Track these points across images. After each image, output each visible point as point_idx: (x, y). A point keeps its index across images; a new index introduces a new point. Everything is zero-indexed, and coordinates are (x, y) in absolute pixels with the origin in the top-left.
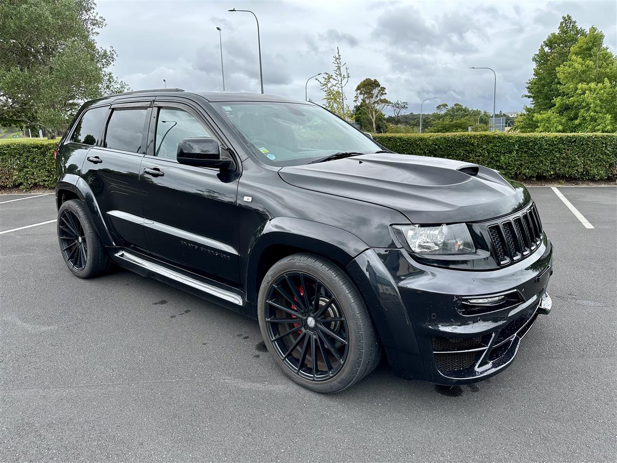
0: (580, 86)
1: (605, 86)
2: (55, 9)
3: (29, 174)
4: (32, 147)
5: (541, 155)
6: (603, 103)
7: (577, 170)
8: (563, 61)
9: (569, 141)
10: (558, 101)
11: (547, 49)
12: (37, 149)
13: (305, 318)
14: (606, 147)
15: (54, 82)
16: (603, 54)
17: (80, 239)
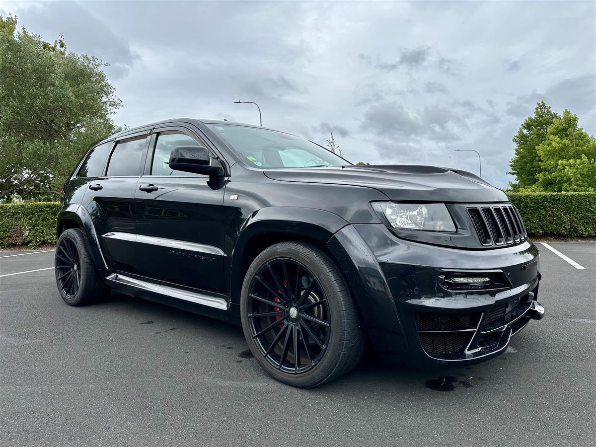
0: (560, 162)
1: (584, 161)
2: (79, 91)
3: (39, 232)
4: (45, 207)
5: (527, 212)
6: (584, 177)
7: (564, 227)
8: (542, 141)
9: (553, 200)
10: (540, 176)
11: (525, 131)
12: (49, 209)
13: (287, 309)
14: (590, 205)
15: (71, 153)
16: (578, 134)
17: (75, 267)
